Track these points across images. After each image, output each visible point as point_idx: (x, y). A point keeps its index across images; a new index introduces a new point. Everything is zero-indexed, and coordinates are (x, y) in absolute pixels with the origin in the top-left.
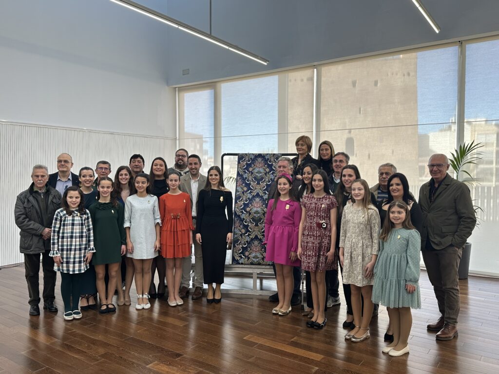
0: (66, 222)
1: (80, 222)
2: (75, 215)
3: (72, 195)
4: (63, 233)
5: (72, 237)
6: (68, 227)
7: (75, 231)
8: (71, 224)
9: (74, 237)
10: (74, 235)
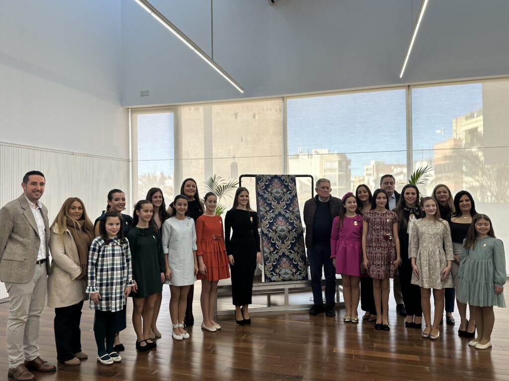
0: (106, 253)
1: (121, 252)
2: (115, 244)
3: (112, 222)
4: (102, 265)
5: (113, 269)
6: (108, 258)
7: (115, 262)
8: (111, 255)
9: (115, 269)
10: (115, 267)
